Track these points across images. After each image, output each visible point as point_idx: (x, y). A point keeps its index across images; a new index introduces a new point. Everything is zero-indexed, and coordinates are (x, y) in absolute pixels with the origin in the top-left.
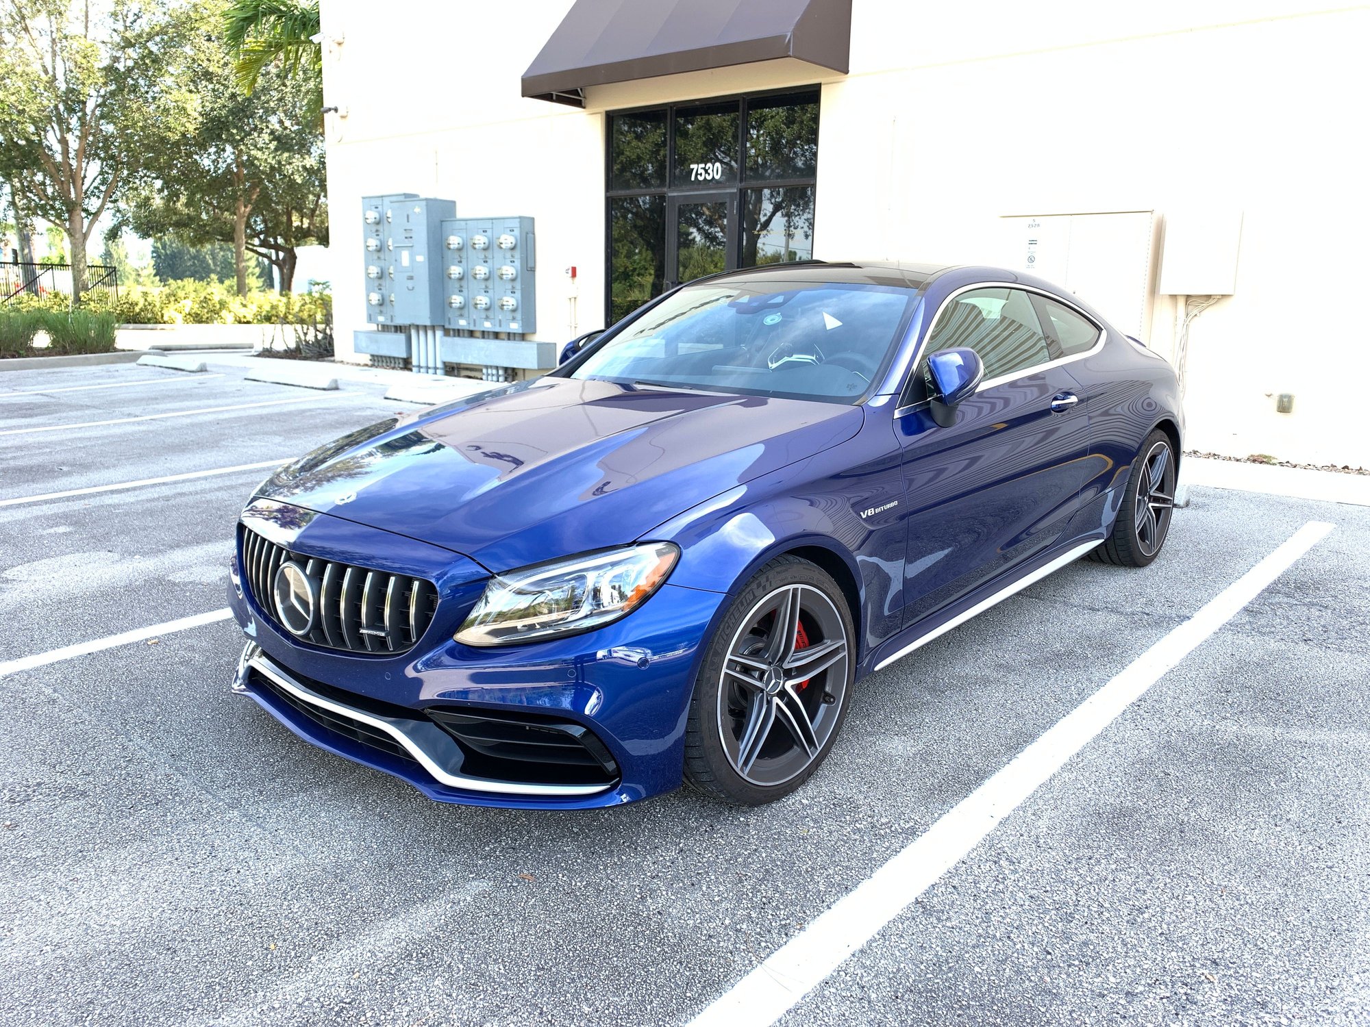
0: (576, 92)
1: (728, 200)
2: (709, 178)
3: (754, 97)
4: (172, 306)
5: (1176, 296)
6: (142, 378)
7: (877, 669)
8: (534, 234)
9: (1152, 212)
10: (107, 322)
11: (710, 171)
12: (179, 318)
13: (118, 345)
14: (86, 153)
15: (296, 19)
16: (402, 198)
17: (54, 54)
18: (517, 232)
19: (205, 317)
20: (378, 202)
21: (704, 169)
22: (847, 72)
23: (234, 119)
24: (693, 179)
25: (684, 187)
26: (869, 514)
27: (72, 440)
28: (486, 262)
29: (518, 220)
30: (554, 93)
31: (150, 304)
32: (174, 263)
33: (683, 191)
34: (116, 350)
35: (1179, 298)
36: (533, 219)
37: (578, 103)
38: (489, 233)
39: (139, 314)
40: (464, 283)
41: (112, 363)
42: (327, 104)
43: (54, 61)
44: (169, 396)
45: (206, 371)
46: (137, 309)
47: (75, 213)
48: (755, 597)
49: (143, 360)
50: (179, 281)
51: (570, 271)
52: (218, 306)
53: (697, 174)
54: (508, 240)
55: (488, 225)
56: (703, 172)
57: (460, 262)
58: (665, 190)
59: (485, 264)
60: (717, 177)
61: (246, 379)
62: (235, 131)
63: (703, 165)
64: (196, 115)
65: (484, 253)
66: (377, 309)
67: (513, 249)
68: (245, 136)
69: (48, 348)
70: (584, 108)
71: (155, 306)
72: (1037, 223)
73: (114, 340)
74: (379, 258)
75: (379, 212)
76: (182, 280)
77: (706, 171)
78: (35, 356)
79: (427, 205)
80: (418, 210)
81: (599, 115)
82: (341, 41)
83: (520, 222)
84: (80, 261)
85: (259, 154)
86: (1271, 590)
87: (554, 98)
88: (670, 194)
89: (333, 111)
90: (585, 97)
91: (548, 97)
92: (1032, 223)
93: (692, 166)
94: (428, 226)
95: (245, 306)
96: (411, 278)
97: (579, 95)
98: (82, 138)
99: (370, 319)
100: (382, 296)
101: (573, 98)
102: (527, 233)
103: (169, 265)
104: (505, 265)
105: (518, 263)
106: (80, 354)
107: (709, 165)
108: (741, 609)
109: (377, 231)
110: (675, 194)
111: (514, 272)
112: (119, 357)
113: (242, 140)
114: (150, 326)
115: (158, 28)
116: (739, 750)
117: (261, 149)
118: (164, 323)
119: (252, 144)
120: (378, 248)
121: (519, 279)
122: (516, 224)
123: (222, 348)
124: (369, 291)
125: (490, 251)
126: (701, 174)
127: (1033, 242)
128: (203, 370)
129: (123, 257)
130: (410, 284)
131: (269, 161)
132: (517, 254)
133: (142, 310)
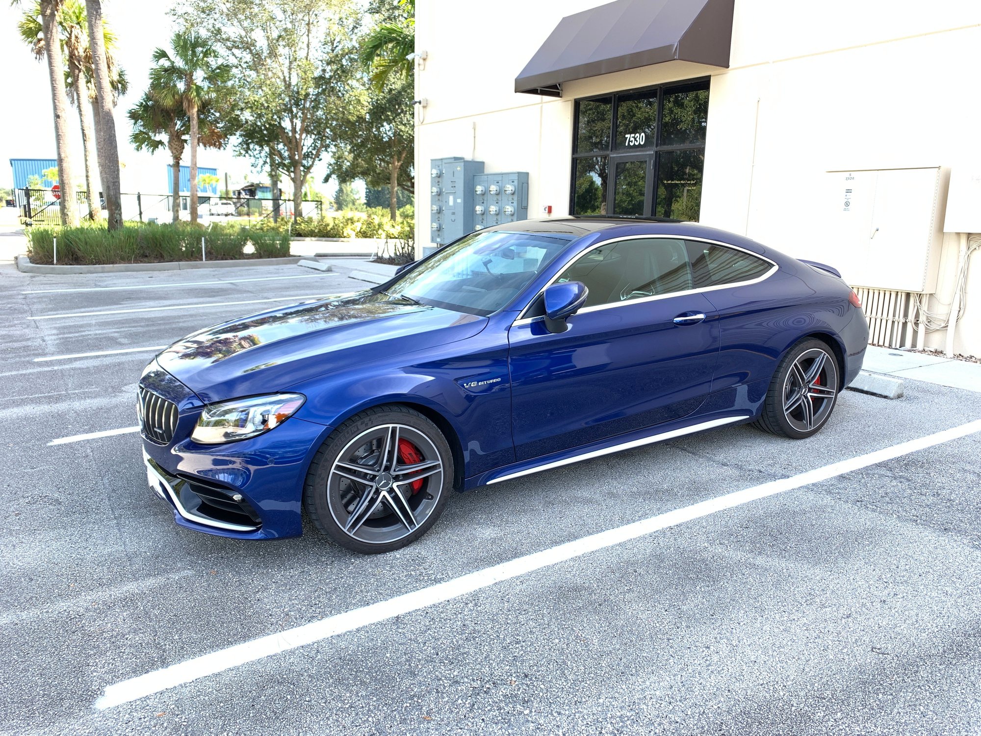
0: (555, 87)
1: (648, 159)
2: (637, 144)
3: (668, 86)
4: (350, 226)
5: (959, 233)
6: (293, 274)
7: (488, 483)
8: (528, 184)
9: (939, 167)
10: (286, 239)
11: (638, 139)
12: (353, 234)
13: (292, 253)
14: (306, 130)
15: (406, 44)
16: (452, 161)
17: (290, 69)
18: (516, 183)
19: (369, 234)
20: (440, 163)
21: (633, 137)
22: (727, 66)
23: (389, 105)
24: (627, 145)
25: (620, 151)
26: (472, 385)
27: (221, 312)
28: (497, 203)
29: (517, 174)
30: (539, 89)
31: (336, 225)
32: (379, 197)
33: (619, 153)
34: (290, 256)
35: (962, 235)
36: (527, 174)
37: (557, 95)
38: (500, 184)
39: (330, 231)
40: (485, 217)
41: (286, 264)
42: (416, 99)
43: (290, 74)
44: (297, 287)
45: (331, 271)
46: (329, 228)
47: (297, 168)
48: (358, 429)
49: (302, 262)
50: (373, 209)
51: (547, 209)
52: (377, 227)
53: (629, 141)
54: (510, 188)
55: (499, 178)
56: (633, 139)
57: (483, 203)
58: (608, 152)
59: (497, 204)
60: (642, 143)
61: (349, 277)
62: (389, 114)
63: (633, 135)
64: (366, 104)
65: (497, 197)
66: (437, 233)
67: (513, 194)
68: (396, 116)
69: (253, 254)
70: (561, 97)
71: (339, 227)
72: (852, 176)
73: (289, 249)
74: (439, 200)
75: (440, 170)
76: (375, 208)
77: (635, 139)
78: (245, 259)
79: (464, 166)
80: (459, 168)
81: (570, 102)
82: (425, 57)
83: (518, 176)
84: (298, 198)
85: (403, 128)
86: (879, 465)
87: (539, 92)
88: (611, 156)
89: (418, 104)
90: (562, 90)
91: (534, 91)
92: (848, 176)
93: (626, 136)
94: (464, 180)
95: (393, 226)
96: (454, 213)
97: (558, 89)
98: (303, 121)
99: (433, 240)
100: (440, 225)
101: (553, 90)
102: (523, 184)
103: (376, 197)
104: (508, 205)
105: (515, 204)
106: (269, 258)
107: (638, 135)
108: (347, 436)
109: (438, 182)
110: (615, 155)
111: (513, 210)
112: (290, 260)
113: (394, 119)
114: (335, 239)
115: (347, 51)
116: (348, 519)
117: (405, 125)
118: (344, 237)
119: (399, 122)
120: (439, 193)
121: (516, 215)
122: (515, 177)
123: (358, 256)
124: (432, 221)
125: (500, 195)
126: (632, 141)
127: (849, 191)
128: (329, 270)
129: (349, 193)
130: (453, 217)
131: (409, 132)
132: (515, 197)
133: (331, 229)
